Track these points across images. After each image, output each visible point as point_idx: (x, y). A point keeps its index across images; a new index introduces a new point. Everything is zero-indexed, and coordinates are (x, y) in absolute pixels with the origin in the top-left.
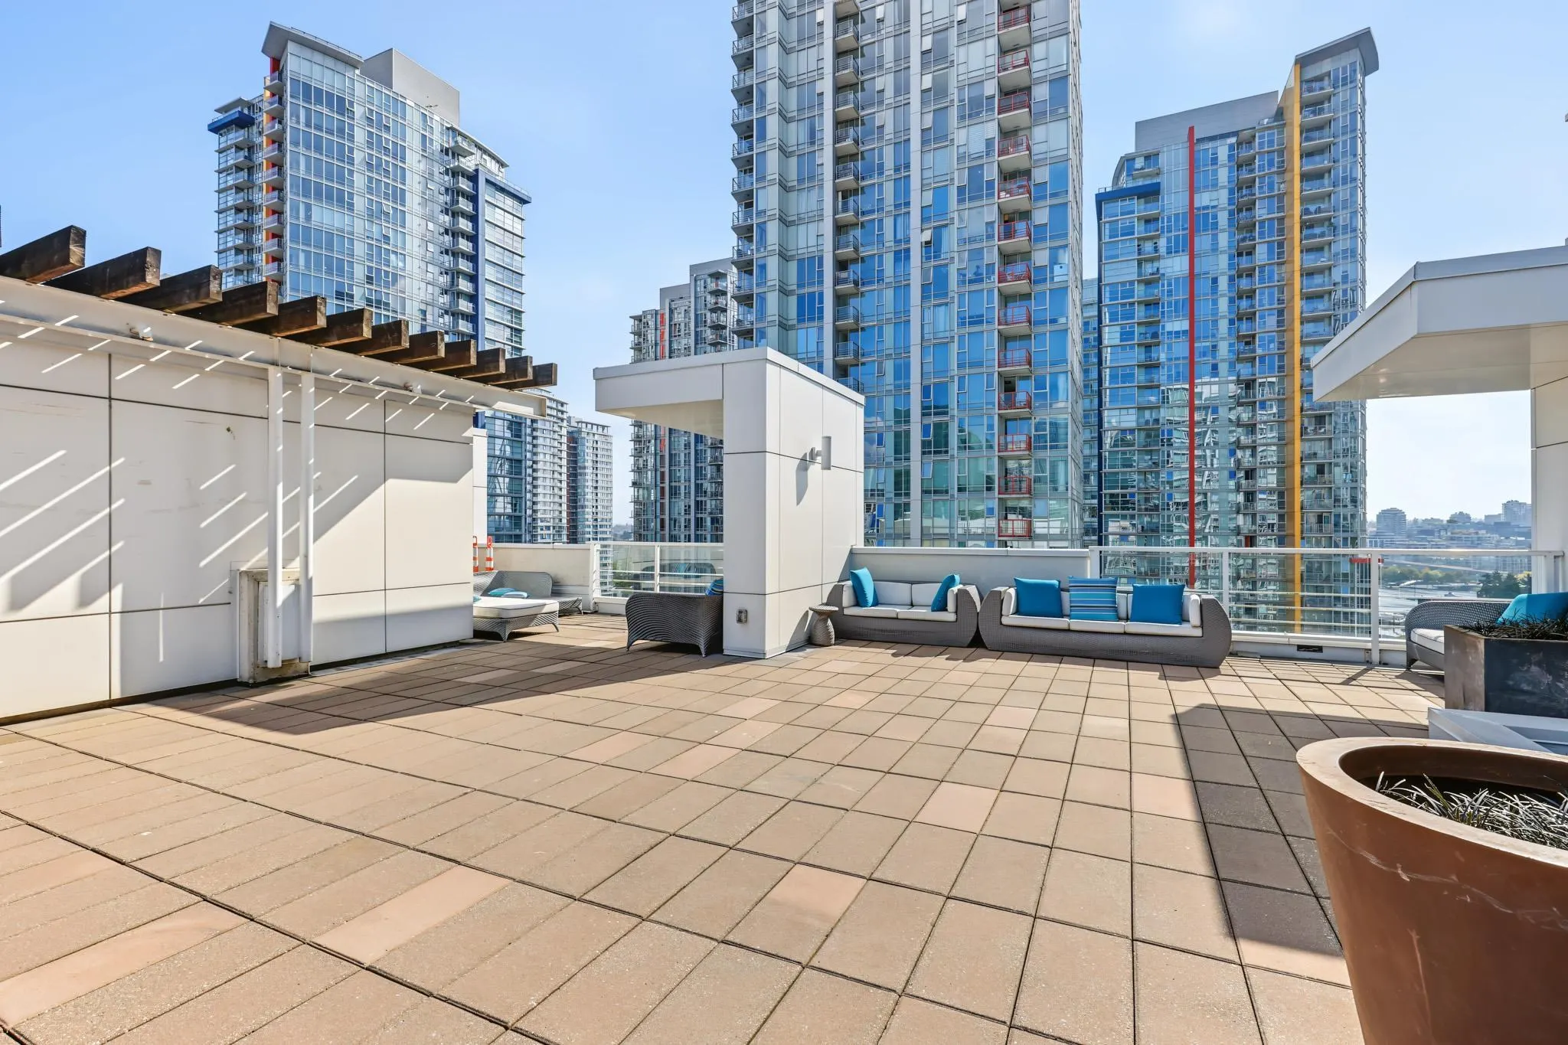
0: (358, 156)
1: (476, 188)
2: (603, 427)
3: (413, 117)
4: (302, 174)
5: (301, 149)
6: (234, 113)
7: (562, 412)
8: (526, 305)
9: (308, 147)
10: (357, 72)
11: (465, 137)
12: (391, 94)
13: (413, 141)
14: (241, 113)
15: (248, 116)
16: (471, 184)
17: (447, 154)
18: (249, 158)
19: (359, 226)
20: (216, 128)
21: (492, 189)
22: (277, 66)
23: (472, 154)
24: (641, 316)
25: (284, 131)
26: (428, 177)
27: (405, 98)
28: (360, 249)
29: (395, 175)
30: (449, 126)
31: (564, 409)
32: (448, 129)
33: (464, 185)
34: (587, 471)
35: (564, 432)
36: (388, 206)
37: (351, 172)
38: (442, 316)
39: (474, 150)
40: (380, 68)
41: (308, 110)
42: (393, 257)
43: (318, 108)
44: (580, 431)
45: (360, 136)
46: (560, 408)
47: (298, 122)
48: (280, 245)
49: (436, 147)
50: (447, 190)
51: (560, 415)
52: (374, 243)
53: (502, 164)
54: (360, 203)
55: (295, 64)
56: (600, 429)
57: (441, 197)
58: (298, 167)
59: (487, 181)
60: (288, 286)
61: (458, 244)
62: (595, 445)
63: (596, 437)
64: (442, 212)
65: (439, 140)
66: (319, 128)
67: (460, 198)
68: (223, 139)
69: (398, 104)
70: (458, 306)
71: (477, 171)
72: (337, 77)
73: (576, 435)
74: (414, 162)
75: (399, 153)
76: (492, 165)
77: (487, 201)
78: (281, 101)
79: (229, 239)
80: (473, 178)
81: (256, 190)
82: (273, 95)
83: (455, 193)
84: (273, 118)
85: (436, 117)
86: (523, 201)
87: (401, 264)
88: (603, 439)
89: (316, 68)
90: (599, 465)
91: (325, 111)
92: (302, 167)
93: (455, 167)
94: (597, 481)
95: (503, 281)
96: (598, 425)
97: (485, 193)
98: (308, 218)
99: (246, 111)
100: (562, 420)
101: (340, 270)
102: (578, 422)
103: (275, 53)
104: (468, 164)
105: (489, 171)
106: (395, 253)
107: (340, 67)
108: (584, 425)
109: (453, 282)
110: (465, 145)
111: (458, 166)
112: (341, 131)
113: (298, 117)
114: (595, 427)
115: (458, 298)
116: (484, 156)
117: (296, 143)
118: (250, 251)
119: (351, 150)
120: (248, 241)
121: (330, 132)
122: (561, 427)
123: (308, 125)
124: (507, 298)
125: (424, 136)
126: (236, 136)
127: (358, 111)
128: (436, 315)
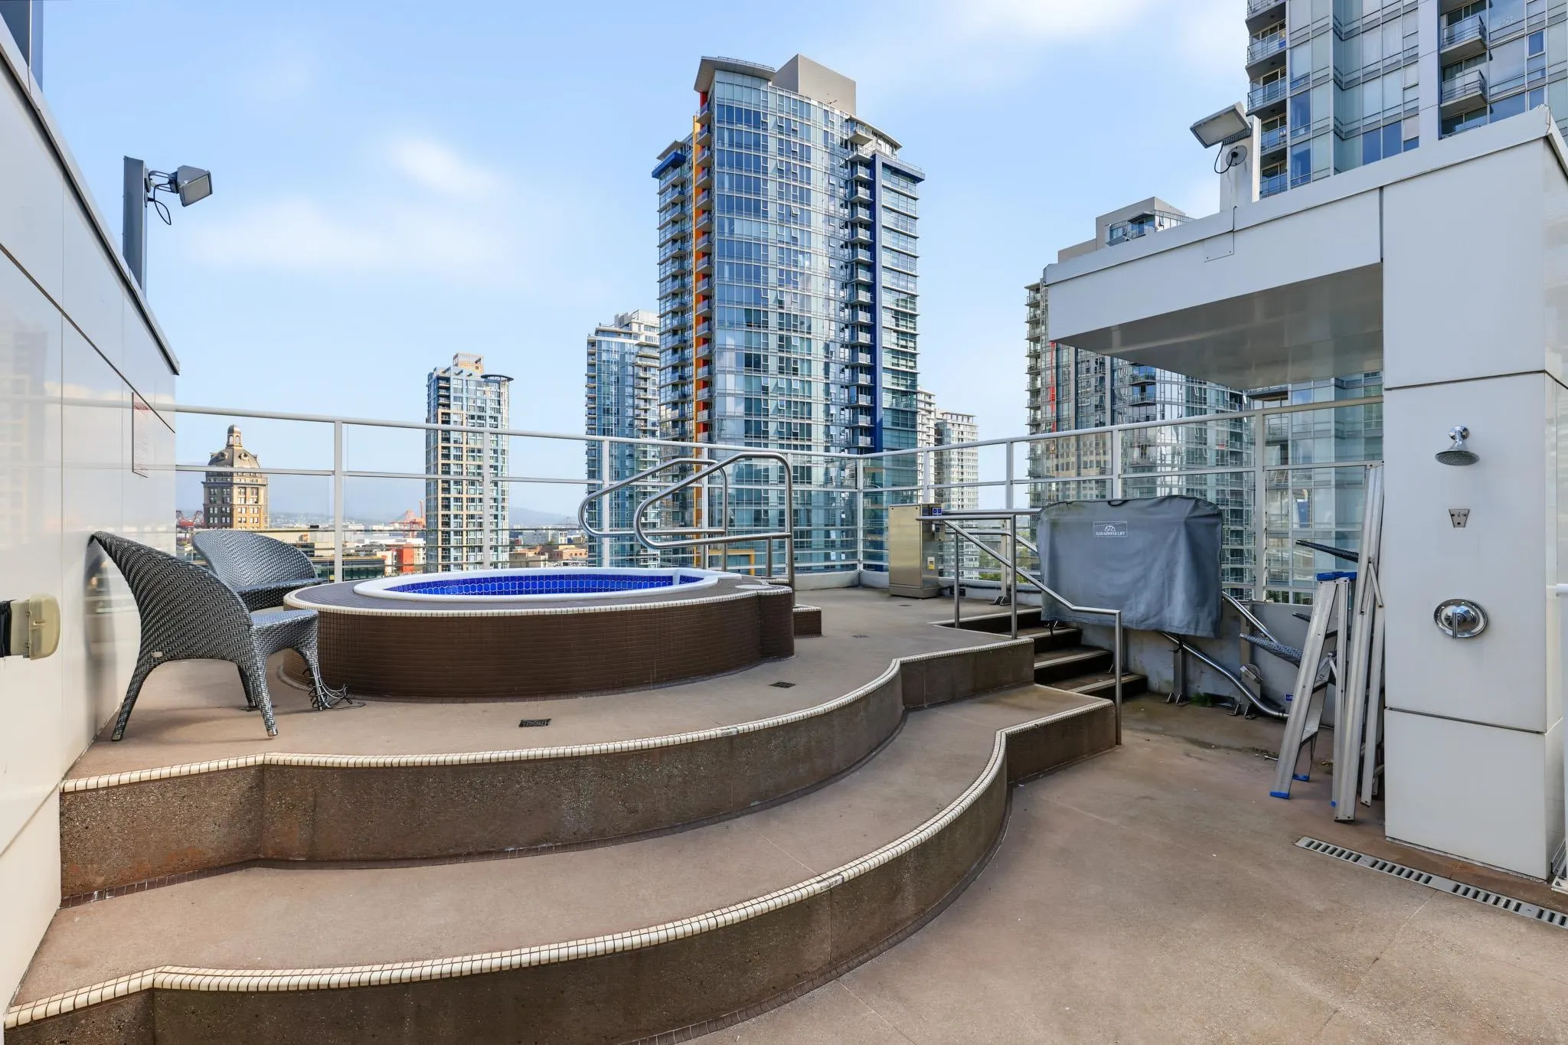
0: (771, 165)
1: (873, 174)
2: (968, 417)
3: (817, 116)
4: (726, 192)
5: (726, 169)
6: (671, 156)
7: (930, 404)
8: (919, 288)
9: (731, 166)
10: (770, 84)
11: (863, 124)
12: (798, 98)
13: (816, 139)
14: (676, 154)
15: (681, 155)
16: (868, 171)
17: (846, 148)
18: (682, 193)
19: (772, 231)
20: (658, 174)
21: (888, 173)
22: (705, 97)
23: (870, 140)
24: (1038, 285)
25: (711, 156)
26: (831, 172)
27: (810, 99)
28: (773, 254)
29: (802, 177)
30: (847, 117)
31: (932, 401)
32: (847, 121)
33: (863, 173)
34: (952, 463)
35: (932, 424)
36: (796, 208)
37: (766, 181)
38: (842, 309)
39: (871, 136)
40: (789, 76)
41: (731, 131)
42: (800, 257)
43: (739, 127)
44: (945, 422)
45: (773, 145)
46: (928, 400)
47: (723, 144)
48: (710, 262)
49: (837, 141)
50: (846, 182)
51: (928, 407)
52: (784, 246)
53: (895, 146)
54: (772, 210)
55: (721, 92)
56: (965, 419)
57: (841, 190)
58: (723, 186)
59: (885, 166)
60: (716, 298)
61: (857, 235)
62: (960, 436)
63: (962, 428)
64: (842, 206)
65: (840, 133)
66: (739, 146)
67: (859, 188)
68: (663, 182)
69: (804, 106)
70: (857, 297)
71: (874, 156)
72: (754, 93)
73: (941, 428)
74: (819, 160)
75: (805, 153)
76: (886, 149)
77: (884, 186)
78: (709, 130)
79: (668, 268)
80: (870, 164)
81: (687, 220)
82: (702, 126)
83: (853, 183)
84: (703, 147)
85: (837, 112)
86: (915, 180)
87: (807, 263)
88: (968, 429)
89: (737, 89)
90: (964, 457)
91: (744, 128)
92: (727, 185)
93: (855, 157)
94: (962, 473)
95: (898, 266)
96: (963, 416)
97: (882, 179)
98: (732, 231)
99: (679, 152)
100: (930, 412)
101: (757, 277)
102: (943, 414)
103: (704, 88)
104: (865, 151)
105: (885, 155)
106: (802, 253)
107: (756, 83)
108: (949, 416)
109: (852, 274)
110: (862, 133)
111: (858, 156)
112: (757, 145)
113: (723, 140)
114: (960, 418)
115: (857, 289)
116: (879, 141)
117: (721, 165)
118: (683, 276)
119: (766, 161)
120: (682, 267)
121: (748, 147)
122: (928, 419)
123: (731, 145)
124: (902, 283)
125: (826, 132)
126: (672, 176)
127: (771, 121)
128: (838, 309)
